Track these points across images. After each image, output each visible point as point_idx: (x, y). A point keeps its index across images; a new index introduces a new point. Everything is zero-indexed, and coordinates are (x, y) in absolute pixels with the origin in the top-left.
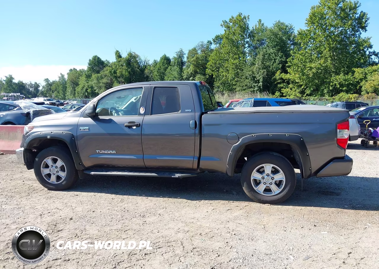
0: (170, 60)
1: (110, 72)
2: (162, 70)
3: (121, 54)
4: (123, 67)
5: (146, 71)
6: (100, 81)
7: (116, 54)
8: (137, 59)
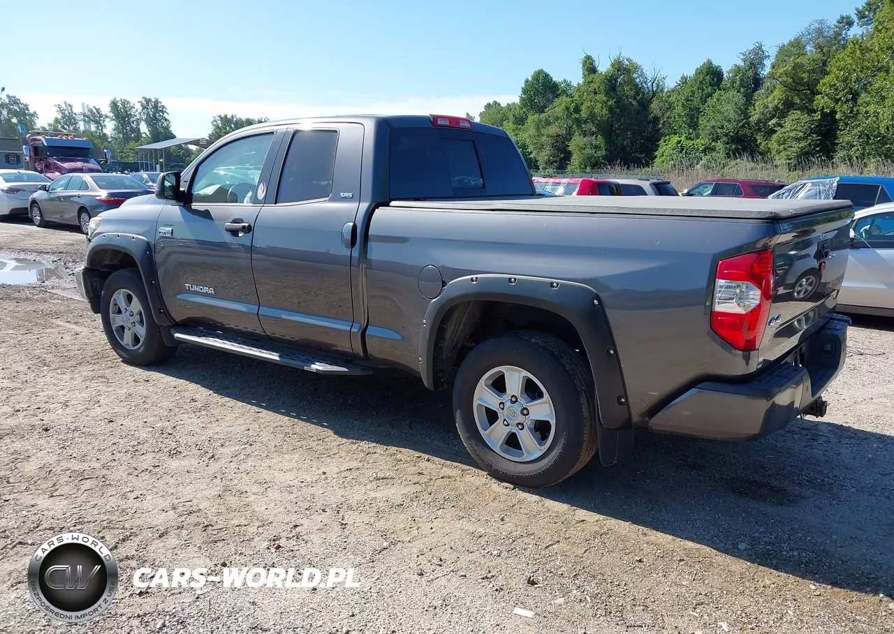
0: (723, 75)
1: (567, 108)
2: (696, 102)
3: (596, 64)
4: (598, 97)
5: (654, 106)
6: (543, 131)
7: (583, 65)
8: (635, 75)
